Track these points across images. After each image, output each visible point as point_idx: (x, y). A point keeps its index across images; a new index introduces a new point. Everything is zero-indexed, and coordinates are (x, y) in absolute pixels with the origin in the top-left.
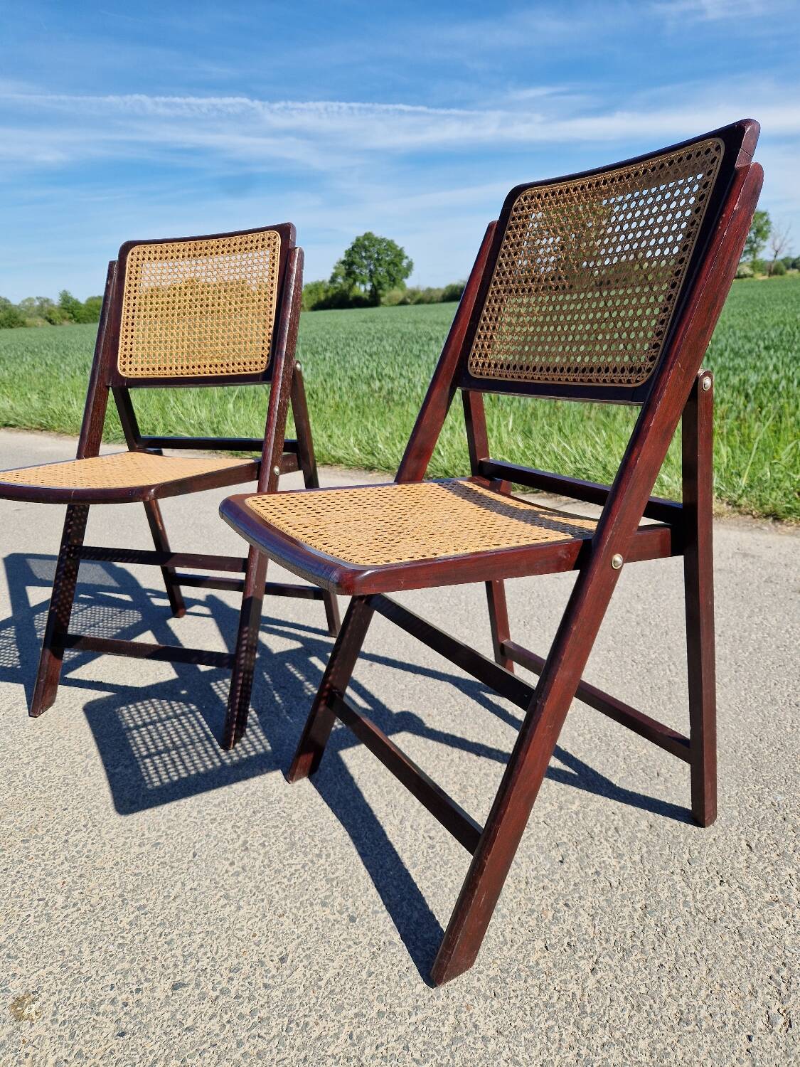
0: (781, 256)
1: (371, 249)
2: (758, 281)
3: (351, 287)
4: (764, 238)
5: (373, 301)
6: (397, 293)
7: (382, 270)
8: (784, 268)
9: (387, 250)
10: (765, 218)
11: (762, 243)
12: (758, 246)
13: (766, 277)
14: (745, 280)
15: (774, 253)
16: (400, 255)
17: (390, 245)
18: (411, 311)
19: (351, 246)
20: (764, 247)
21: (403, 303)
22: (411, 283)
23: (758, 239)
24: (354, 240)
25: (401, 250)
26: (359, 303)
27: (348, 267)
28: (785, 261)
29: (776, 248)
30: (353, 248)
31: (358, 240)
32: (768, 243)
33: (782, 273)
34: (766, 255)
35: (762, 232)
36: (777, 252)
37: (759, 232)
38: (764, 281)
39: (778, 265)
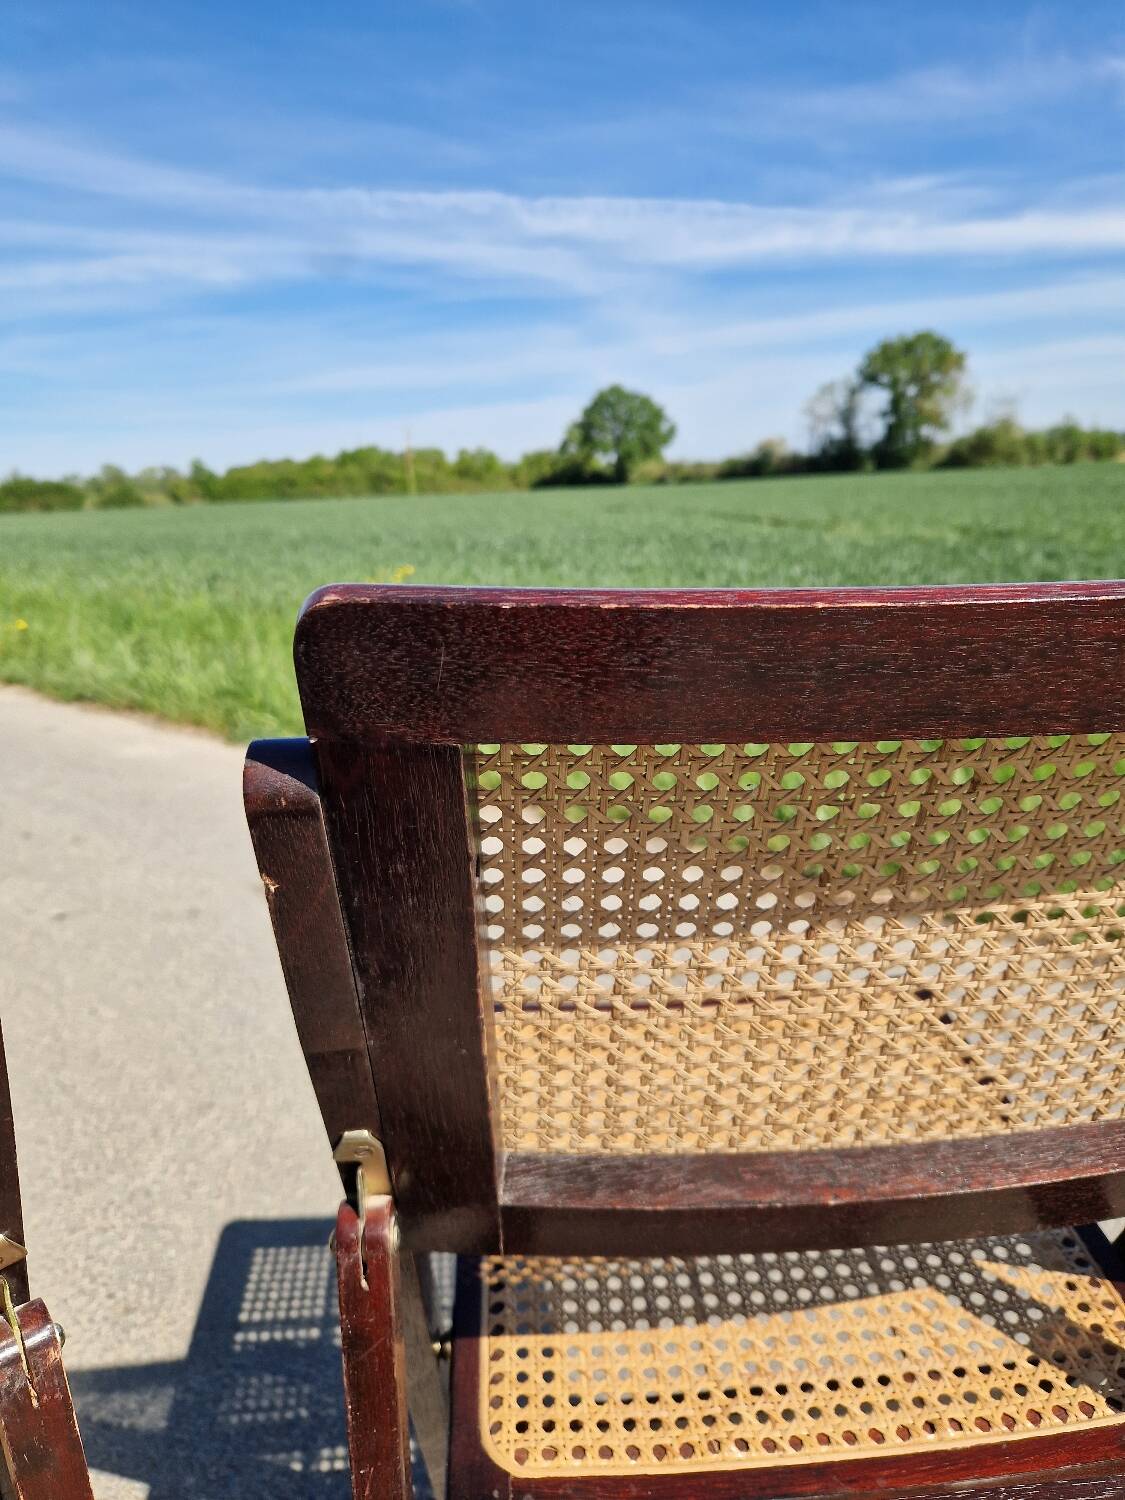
1: (619, 407)
3: (588, 457)
5: (618, 477)
6: (650, 467)
7: (632, 436)
9: (640, 409)
16: (657, 415)
17: (645, 403)
18: (673, 493)
19: (591, 403)
21: (661, 481)
22: (672, 454)
24: (595, 395)
25: (660, 410)
26: (598, 479)
27: (586, 431)
30: (593, 405)
31: (601, 394)
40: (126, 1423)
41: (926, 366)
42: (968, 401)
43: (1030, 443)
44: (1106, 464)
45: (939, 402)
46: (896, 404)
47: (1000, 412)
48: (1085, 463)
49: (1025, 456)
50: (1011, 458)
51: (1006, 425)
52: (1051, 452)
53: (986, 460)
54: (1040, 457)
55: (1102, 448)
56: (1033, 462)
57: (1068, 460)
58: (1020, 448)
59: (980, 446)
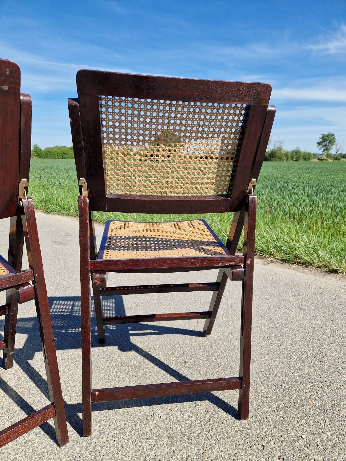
0: (338, 153)
2: (329, 162)
4: (333, 144)
8: (340, 157)
10: (333, 136)
11: (331, 147)
23: (330, 145)
28: (340, 155)
29: (337, 149)
32: (334, 147)
33: (339, 160)
34: (333, 151)
35: (331, 142)
36: (337, 151)
37: (330, 141)
38: (331, 162)
39: (338, 156)
40: (23, 326)
43: (286, 155)
44: (307, 162)
47: (278, 145)
48: (301, 161)
49: (285, 158)
50: (281, 159)
51: (280, 149)
52: (292, 158)
53: (274, 159)
54: (289, 159)
55: (307, 157)
56: (287, 160)
57: (297, 160)
58: (283, 155)
59: (272, 154)
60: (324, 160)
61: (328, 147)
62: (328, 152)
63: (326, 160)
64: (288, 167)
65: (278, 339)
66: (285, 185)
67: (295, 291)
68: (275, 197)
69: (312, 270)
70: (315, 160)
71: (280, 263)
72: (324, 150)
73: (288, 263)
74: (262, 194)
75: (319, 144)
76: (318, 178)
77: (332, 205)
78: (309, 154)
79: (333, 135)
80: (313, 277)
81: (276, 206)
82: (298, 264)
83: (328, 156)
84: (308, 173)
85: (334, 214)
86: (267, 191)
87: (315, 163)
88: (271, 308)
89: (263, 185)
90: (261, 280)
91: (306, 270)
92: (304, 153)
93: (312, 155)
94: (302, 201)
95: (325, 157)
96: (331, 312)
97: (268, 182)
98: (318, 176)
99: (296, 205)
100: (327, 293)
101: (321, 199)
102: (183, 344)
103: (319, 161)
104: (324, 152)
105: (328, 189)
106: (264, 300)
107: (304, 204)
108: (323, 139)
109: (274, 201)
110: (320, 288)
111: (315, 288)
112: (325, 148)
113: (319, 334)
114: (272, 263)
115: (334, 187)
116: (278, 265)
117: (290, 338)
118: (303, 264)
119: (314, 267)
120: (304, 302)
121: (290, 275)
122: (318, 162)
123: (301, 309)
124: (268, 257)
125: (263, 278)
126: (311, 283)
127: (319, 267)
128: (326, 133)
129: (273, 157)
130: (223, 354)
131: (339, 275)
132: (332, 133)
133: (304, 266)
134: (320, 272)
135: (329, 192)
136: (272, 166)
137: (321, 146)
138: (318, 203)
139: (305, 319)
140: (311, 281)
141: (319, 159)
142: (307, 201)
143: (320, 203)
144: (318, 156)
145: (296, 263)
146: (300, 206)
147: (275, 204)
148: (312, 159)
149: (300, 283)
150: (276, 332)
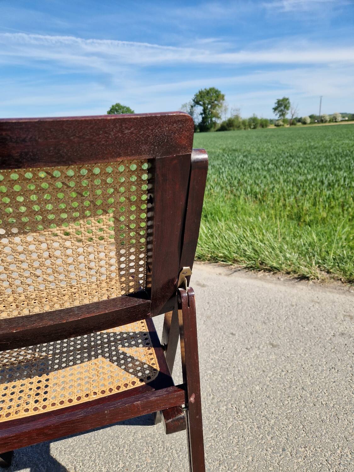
0: (294, 117)
1: (119, 111)
2: (286, 128)
4: (288, 109)
8: (295, 122)
9: (127, 111)
10: (288, 101)
11: (287, 112)
12: (285, 113)
13: (288, 126)
14: (281, 127)
15: (291, 116)
17: (128, 109)
19: (110, 109)
20: (288, 113)
23: (285, 110)
24: (111, 106)
25: (133, 111)
28: (296, 119)
29: (293, 113)
30: (111, 110)
31: (113, 106)
32: (289, 112)
33: (295, 124)
34: (288, 116)
35: (287, 107)
36: (293, 115)
37: (285, 107)
38: (288, 128)
39: (293, 121)
41: (214, 99)
42: (226, 110)
43: (244, 123)
44: (265, 129)
45: (217, 110)
46: (204, 110)
47: (235, 113)
48: (259, 128)
49: (242, 127)
50: (239, 127)
51: (237, 117)
52: (250, 125)
53: (232, 128)
54: (247, 127)
55: (264, 124)
56: (245, 129)
57: (254, 128)
58: (241, 124)
59: (230, 124)
60: (280, 125)
61: (284, 112)
62: (284, 117)
63: (283, 125)
64: (247, 137)
65: (249, 410)
66: (245, 159)
67: (264, 315)
68: (236, 175)
69: (280, 277)
70: (272, 127)
71: (245, 271)
72: (280, 116)
73: (254, 270)
74: (223, 173)
75: (275, 109)
76: (277, 147)
77: (293, 179)
78: (266, 121)
79: (288, 99)
80: (283, 288)
81: (237, 185)
82: (264, 271)
83: (285, 121)
84: (266, 142)
85: (295, 189)
86: (227, 168)
87: (273, 130)
88: (239, 350)
89: (222, 161)
90: (225, 302)
91: (274, 278)
92: (261, 120)
93: (269, 122)
94: (262, 177)
95: (281, 123)
96: (308, 345)
97: (228, 157)
98: (277, 145)
99: (257, 181)
100: (300, 312)
101: (281, 173)
102: (124, 447)
103: (276, 127)
104: (280, 118)
105: (287, 160)
106: (229, 337)
107: (265, 180)
108: (278, 104)
109: (235, 179)
110: (293, 306)
111: (286, 307)
112: (280, 113)
113: (298, 389)
114: (236, 273)
115: (293, 159)
116: (242, 274)
117: (263, 404)
118: (270, 271)
119: (283, 273)
120: (276, 331)
121: (257, 289)
122: (275, 129)
123: (272, 345)
124: (231, 265)
125: (227, 298)
126: (281, 298)
127: (288, 273)
128: (281, 98)
129: (231, 126)
130: (179, 456)
131: (311, 282)
132: (287, 97)
133: (272, 273)
134: (290, 280)
135: (288, 164)
136: (231, 137)
137: (277, 111)
138: (279, 178)
139: (280, 365)
140: (281, 294)
141: (276, 125)
142: (268, 176)
143: (281, 178)
144: (274, 122)
145: (262, 270)
146: (261, 183)
147: (236, 183)
148: (269, 126)
149: (268, 300)
150: (245, 395)
